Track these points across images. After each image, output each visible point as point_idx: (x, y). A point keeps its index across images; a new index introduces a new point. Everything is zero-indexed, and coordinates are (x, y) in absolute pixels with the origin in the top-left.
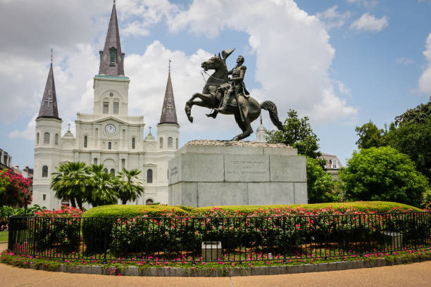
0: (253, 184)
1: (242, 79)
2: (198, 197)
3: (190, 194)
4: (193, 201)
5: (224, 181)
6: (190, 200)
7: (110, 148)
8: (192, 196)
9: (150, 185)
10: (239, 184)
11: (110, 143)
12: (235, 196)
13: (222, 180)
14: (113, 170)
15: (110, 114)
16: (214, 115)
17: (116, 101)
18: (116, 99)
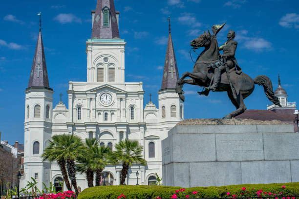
0: (246, 163)
1: (234, 55)
2: (190, 177)
3: (182, 175)
4: (185, 181)
5: (217, 161)
6: (182, 181)
7: (106, 119)
8: (184, 176)
9: (152, 159)
10: (232, 163)
11: (106, 114)
12: (227, 175)
13: (214, 160)
14: (110, 144)
15: (106, 82)
16: (206, 93)
17: (111, 67)
18: (112, 64)
